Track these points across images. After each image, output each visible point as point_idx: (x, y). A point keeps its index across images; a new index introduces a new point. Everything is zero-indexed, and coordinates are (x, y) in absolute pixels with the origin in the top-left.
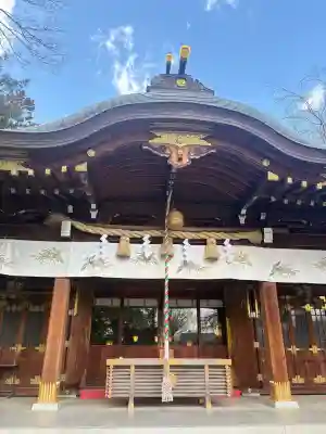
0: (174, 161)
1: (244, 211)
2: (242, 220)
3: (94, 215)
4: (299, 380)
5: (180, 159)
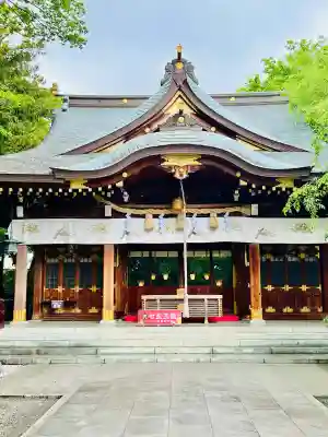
0: (177, 176)
1: (237, 192)
2: (236, 198)
3: (126, 199)
4: (270, 310)
5: (181, 175)
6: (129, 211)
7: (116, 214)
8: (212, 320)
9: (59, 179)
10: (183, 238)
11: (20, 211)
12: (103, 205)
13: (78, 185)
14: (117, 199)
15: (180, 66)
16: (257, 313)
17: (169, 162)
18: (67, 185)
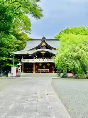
0: (43, 54)
6: (37, 58)
7: (35, 59)
8: (48, 73)
9: (28, 54)
10: (44, 62)
11: (23, 58)
12: (33, 57)
13: (30, 55)
14: (35, 56)
15: (44, 38)
16: (53, 72)
17: (42, 52)
18: (29, 55)
